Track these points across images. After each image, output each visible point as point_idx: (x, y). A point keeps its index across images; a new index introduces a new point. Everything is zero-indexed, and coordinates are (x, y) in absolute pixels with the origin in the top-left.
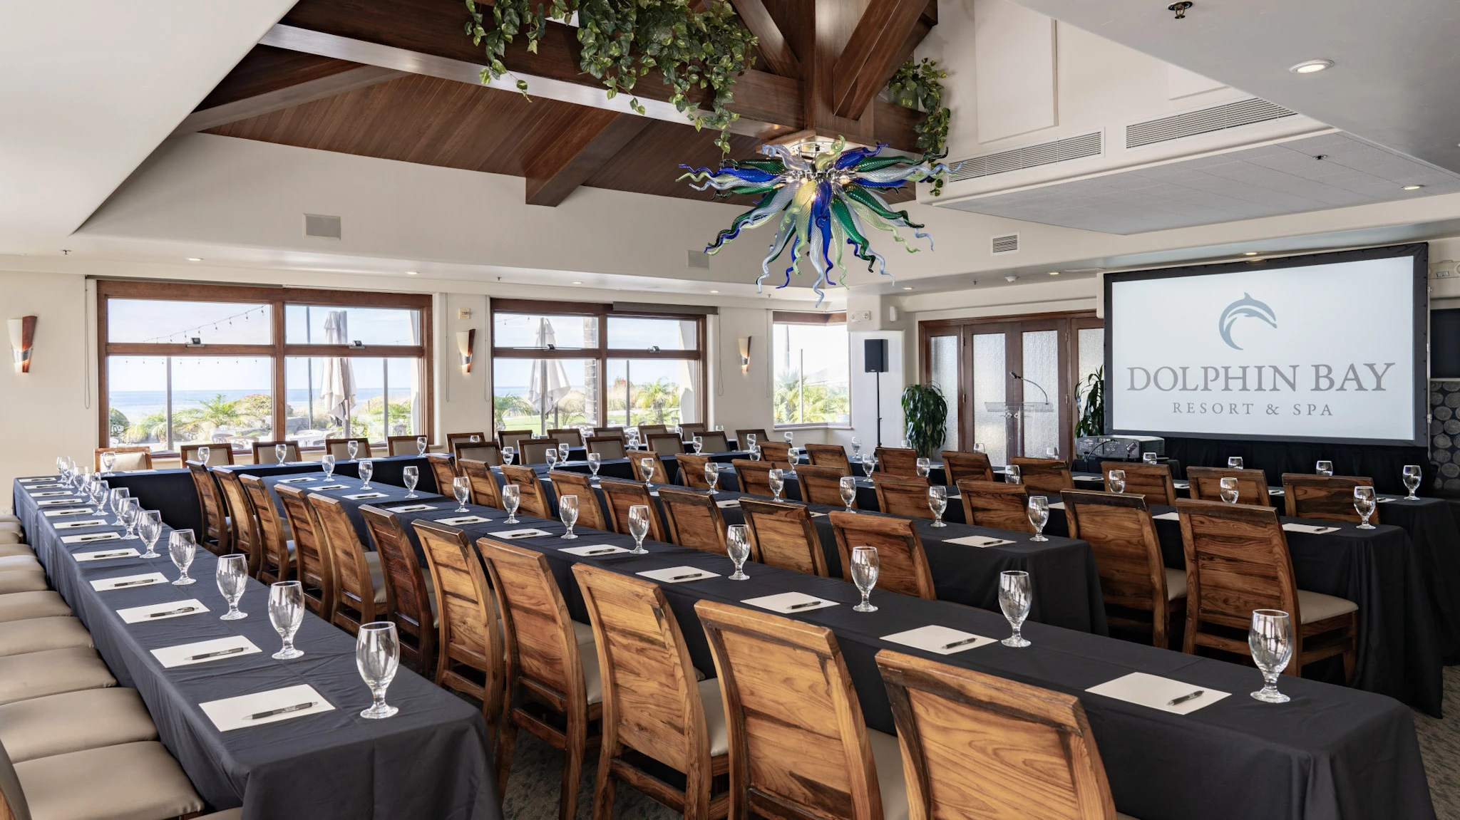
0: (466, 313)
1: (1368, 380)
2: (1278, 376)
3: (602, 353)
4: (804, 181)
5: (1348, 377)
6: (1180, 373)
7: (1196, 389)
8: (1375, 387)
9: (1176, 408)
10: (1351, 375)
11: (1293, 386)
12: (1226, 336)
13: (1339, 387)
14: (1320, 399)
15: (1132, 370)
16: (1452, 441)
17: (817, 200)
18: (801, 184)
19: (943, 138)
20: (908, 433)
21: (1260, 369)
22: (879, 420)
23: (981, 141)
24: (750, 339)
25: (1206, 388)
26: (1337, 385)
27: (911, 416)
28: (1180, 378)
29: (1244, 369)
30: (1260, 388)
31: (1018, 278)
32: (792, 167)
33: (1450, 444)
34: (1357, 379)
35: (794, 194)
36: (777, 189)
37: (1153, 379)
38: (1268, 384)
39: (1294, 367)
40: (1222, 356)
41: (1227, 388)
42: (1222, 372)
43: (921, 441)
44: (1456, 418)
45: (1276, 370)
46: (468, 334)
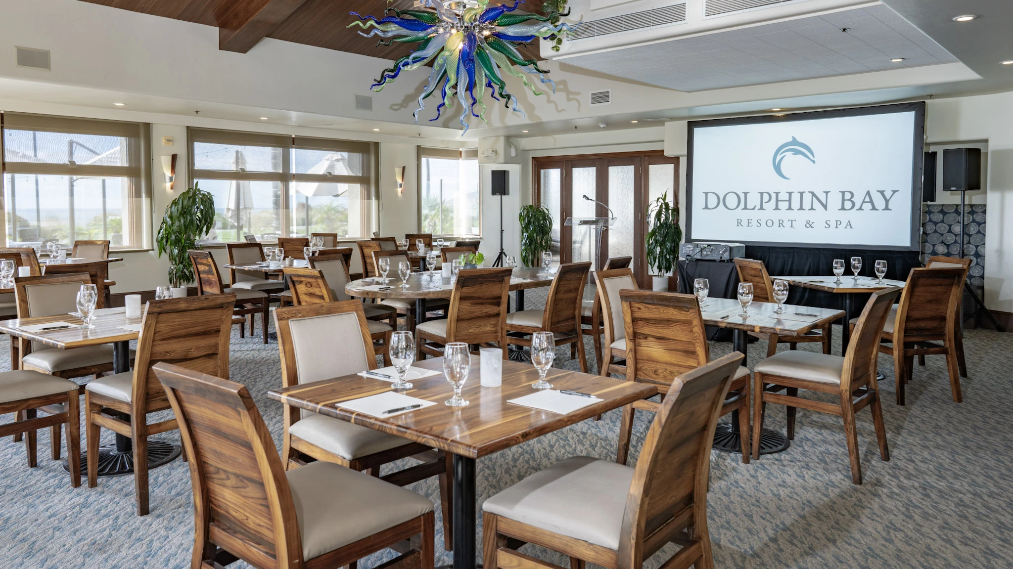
0: (169, 141)
1: (880, 202)
2: (814, 199)
3: (284, 177)
4: (454, 31)
5: (866, 200)
6: (742, 197)
7: (754, 209)
8: (884, 208)
9: (739, 223)
10: (867, 199)
11: (825, 207)
12: (777, 169)
13: (859, 208)
14: (845, 216)
15: (706, 194)
16: (948, 249)
17: (463, 48)
18: (451, 34)
19: (562, 5)
20: (524, 242)
21: (802, 194)
22: (502, 231)
23: (592, 9)
24: (404, 168)
25: (761, 208)
26: (857, 206)
27: (525, 228)
28: (742, 200)
29: (790, 194)
30: (801, 208)
31: (607, 125)
32: (445, 18)
33: (947, 251)
34: (871, 202)
35: (445, 41)
36: (431, 38)
37: (722, 201)
38: (807, 205)
39: (827, 193)
40: (774, 183)
41: (777, 208)
42: (774, 196)
43: (533, 247)
44: (951, 232)
45: (813, 194)
46: (170, 158)
